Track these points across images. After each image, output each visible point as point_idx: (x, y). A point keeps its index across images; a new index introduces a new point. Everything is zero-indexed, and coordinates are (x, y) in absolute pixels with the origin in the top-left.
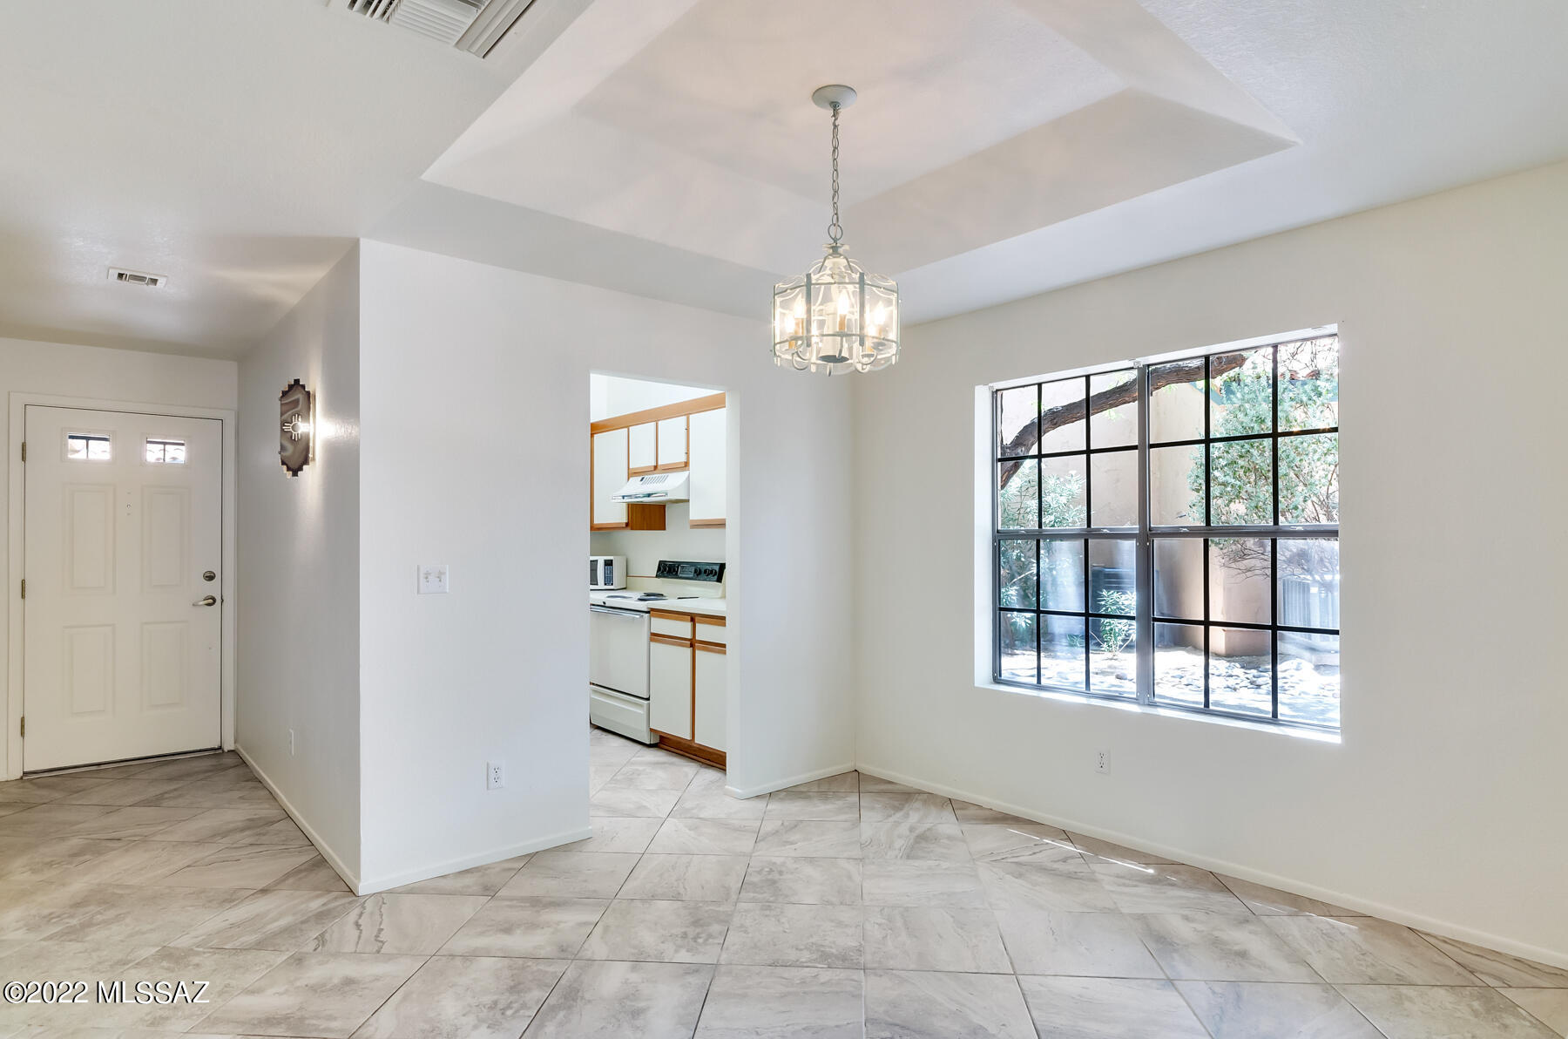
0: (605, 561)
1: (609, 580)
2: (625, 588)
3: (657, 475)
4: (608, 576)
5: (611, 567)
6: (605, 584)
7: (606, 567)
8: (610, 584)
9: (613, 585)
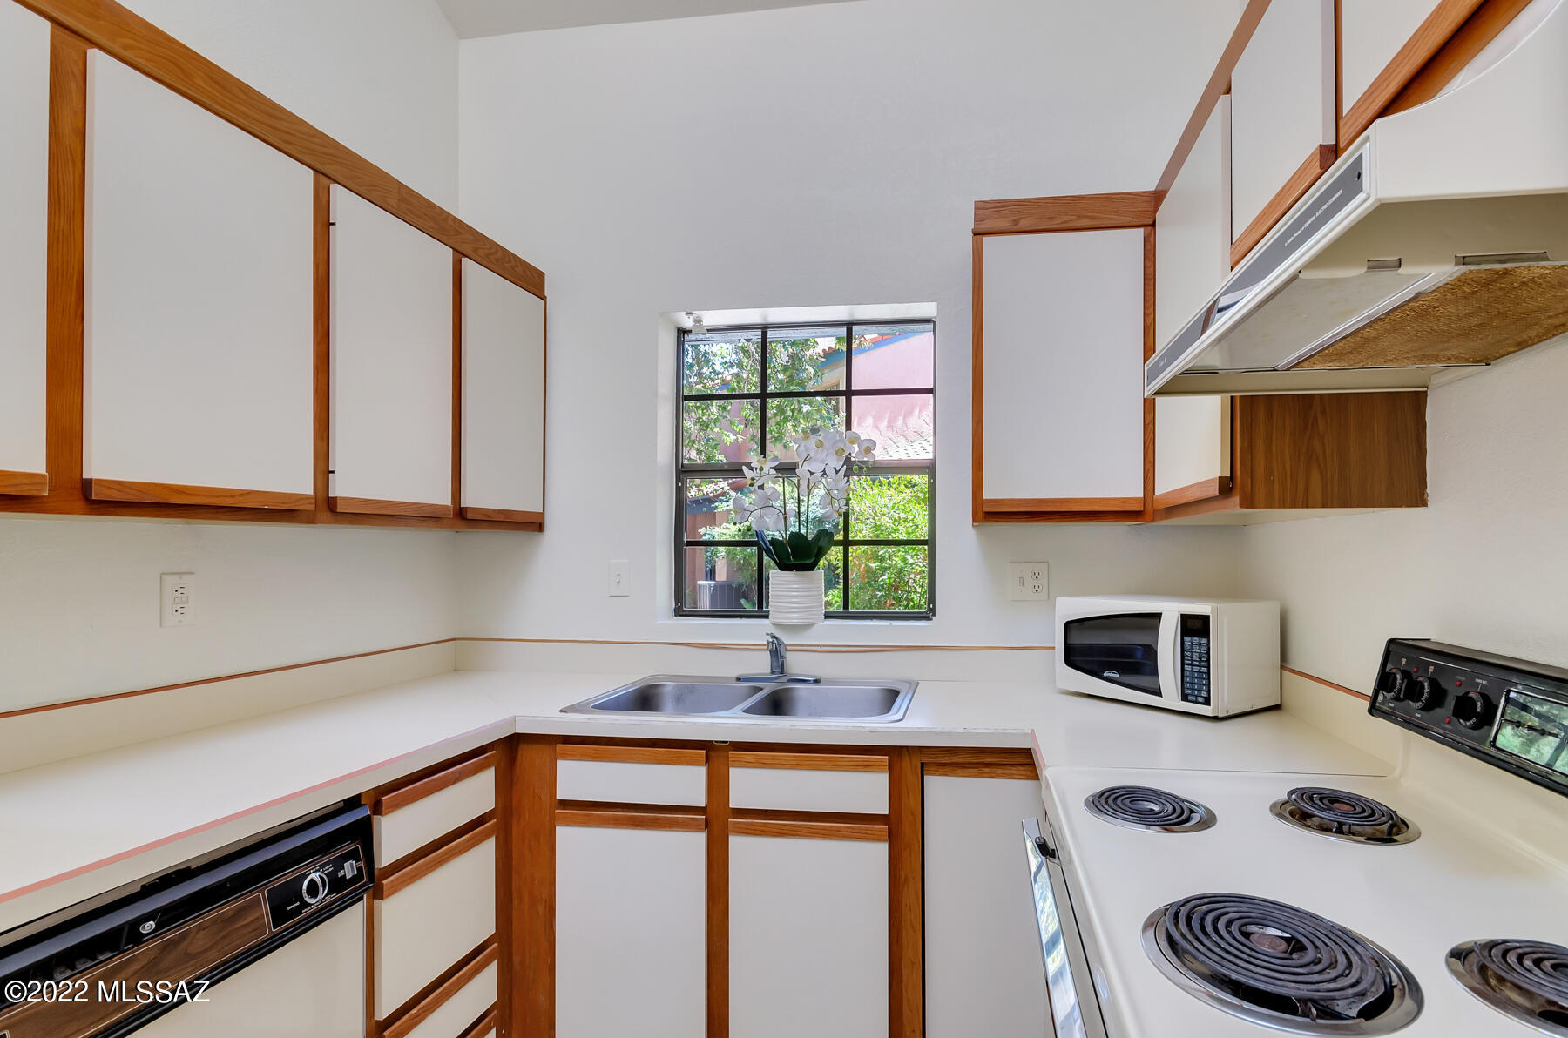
0: (1185, 619)
2: (1273, 709)
4: (1192, 671)
5: (1204, 641)
6: (1185, 698)
7: (1187, 639)
8: (1200, 699)
9: (1207, 702)
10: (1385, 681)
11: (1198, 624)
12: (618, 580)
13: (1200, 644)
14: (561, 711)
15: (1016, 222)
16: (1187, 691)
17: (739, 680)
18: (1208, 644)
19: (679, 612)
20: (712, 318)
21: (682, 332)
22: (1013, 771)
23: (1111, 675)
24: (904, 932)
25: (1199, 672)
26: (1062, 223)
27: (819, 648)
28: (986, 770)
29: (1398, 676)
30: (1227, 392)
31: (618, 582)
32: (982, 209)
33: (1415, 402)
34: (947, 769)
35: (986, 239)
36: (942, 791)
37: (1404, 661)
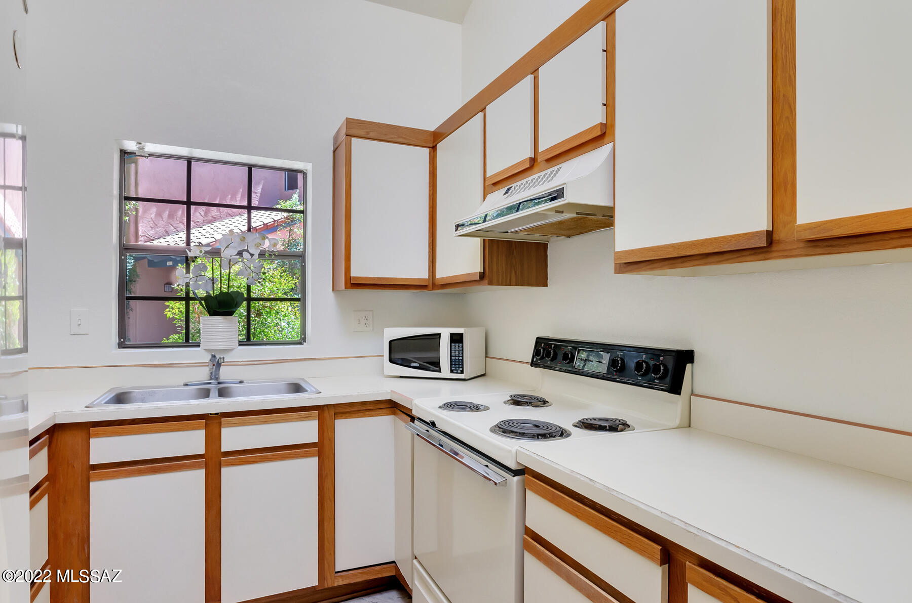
0: (452, 335)
1: (457, 364)
2: (483, 375)
3: (536, 176)
4: (455, 359)
5: (461, 345)
6: (452, 371)
7: (453, 344)
8: (459, 371)
9: (462, 372)
10: (536, 352)
11: (458, 337)
12: (79, 323)
13: (459, 346)
14: (86, 407)
15: (368, 133)
16: (453, 369)
17: (186, 385)
18: (462, 346)
19: (121, 345)
20: (150, 148)
21: (124, 153)
22: (380, 412)
23: (415, 365)
24: (326, 504)
25: (459, 359)
26: (390, 138)
27: (239, 363)
28: (367, 413)
29: (542, 350)
30: (482, 237)
31: (79, 325)
32: (350, 122)
33: (544, 246)
34: (347, 415)
35: (353, 139)
36: (344, 428)
37: (543, 344)
